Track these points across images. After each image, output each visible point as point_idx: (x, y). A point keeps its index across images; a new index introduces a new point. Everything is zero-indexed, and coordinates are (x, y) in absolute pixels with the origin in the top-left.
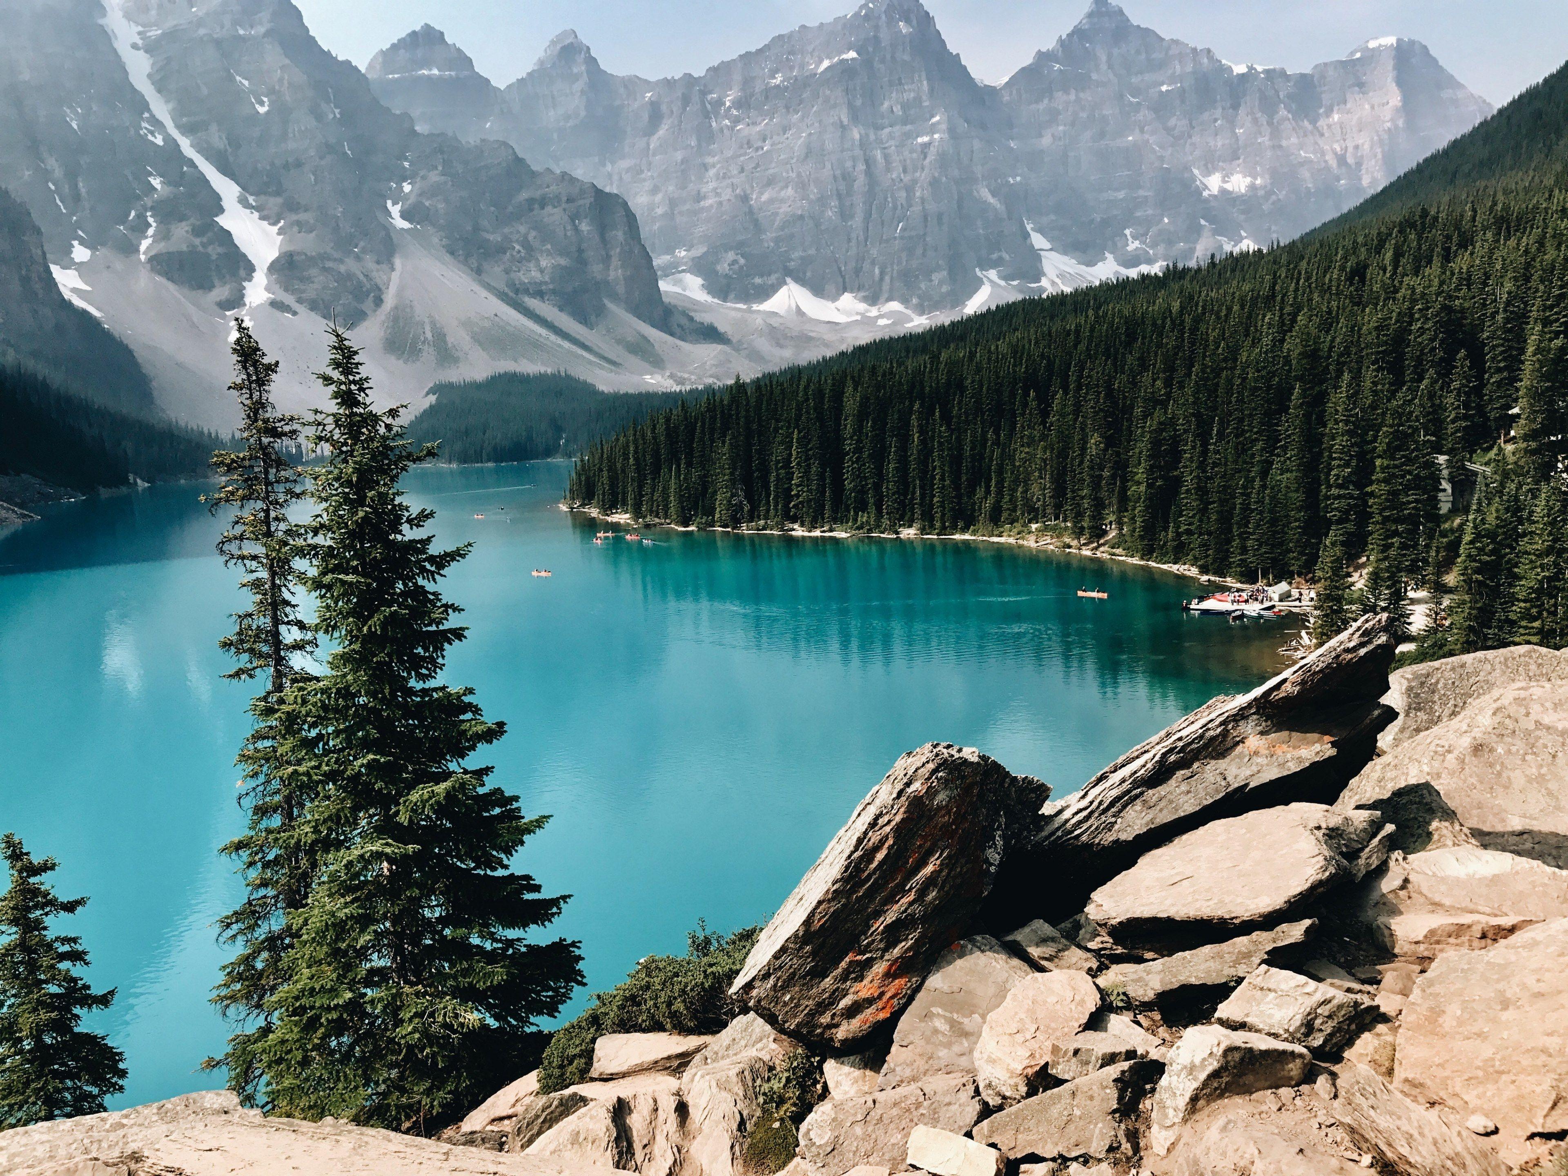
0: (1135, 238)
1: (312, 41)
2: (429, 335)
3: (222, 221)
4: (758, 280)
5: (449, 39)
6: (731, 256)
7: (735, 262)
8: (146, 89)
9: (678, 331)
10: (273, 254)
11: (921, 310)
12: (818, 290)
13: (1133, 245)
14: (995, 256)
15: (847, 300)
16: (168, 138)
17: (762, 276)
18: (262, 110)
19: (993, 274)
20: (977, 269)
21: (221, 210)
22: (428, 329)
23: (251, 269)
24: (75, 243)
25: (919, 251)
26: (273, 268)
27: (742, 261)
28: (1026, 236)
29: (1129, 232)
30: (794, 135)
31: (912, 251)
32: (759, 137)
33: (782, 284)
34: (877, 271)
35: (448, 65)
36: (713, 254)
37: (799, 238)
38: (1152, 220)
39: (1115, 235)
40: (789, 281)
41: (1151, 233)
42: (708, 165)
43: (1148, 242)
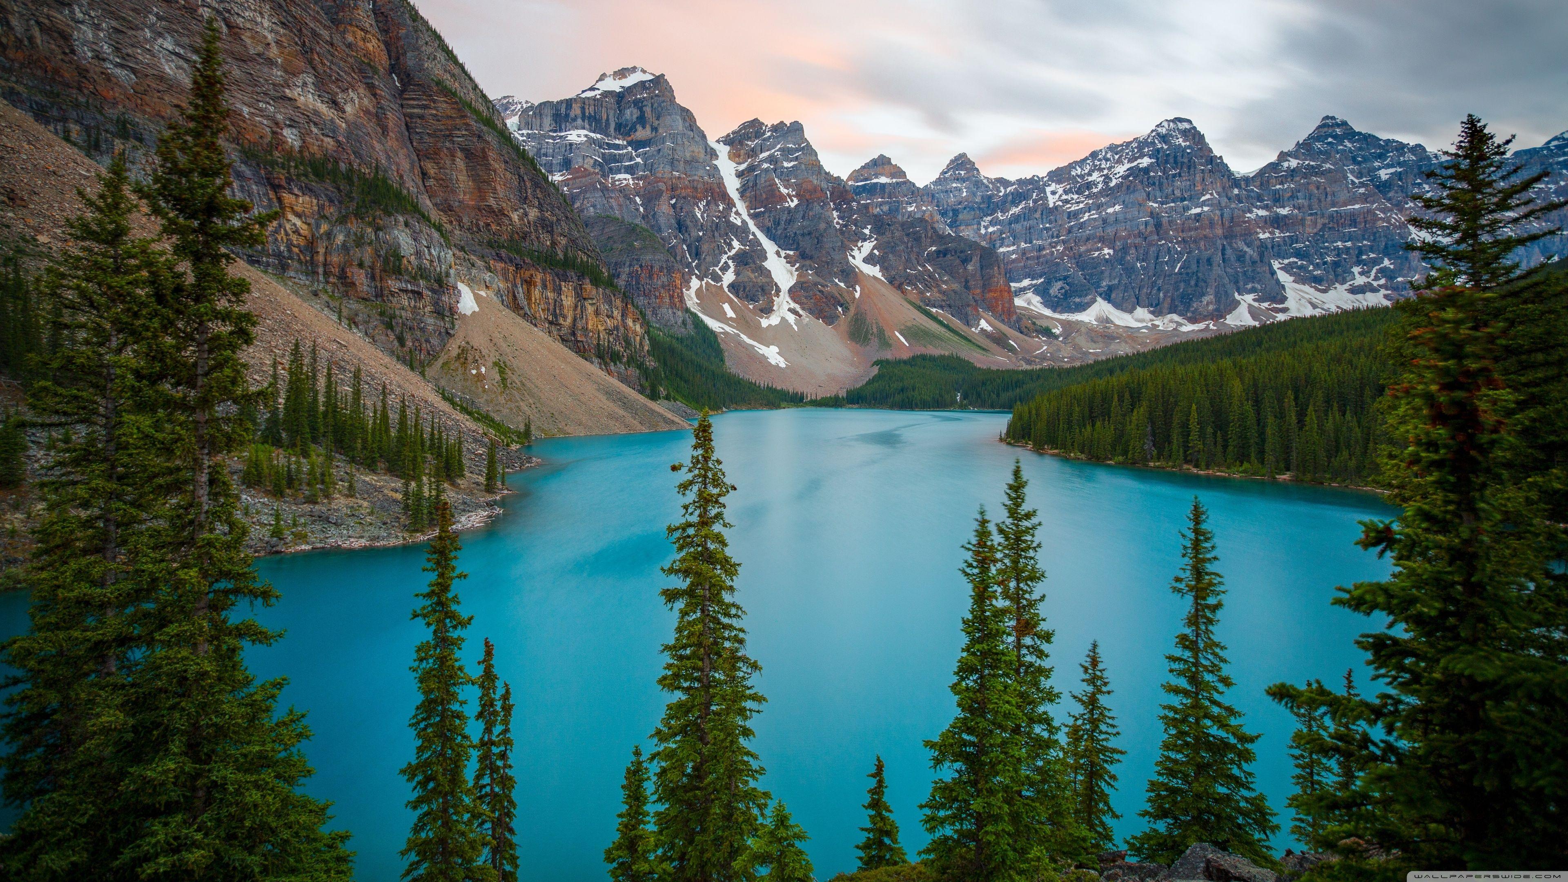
0: (1361, 274)
1: (820, 167)
2: (875, 330)
3: (766, 264)
4: (1077, 300)
5: (893, 162)
6: (1059, 284)
7: (1062, 288)
8: (734, 195)
9: (1025, 330)
10: (792, 282)
11: (1193, 320)
12: (1118, 306)
13: (1360, 280)
14: (1249, 286)
15: (1141, 312)
16: (743, 222)
17: (1080, 297)
18: (793, 205)
19: (1249, 298)
20: (1236, 294)
21: (766, 258)
22: (874, 326)
23: (778, 290)
24: (694, 277)
25: (1193, 283)
26: (790, 291)
27: (1068, 288)
28: (1273, 273)
29: (1356, 270)
30: (1105, 210)
31: (1187, 282)
32: (1082, 211)
33: (1094, 301)
34: (1161, 295)
35: (892, 176)
36: (1049, 282)
37: (1107, 274)
38: (1375, 262)
39: (1344, 272)
40: (1099, 299)
41: (1374, 271)
42: (1047, 229)
43: (1372, 277)
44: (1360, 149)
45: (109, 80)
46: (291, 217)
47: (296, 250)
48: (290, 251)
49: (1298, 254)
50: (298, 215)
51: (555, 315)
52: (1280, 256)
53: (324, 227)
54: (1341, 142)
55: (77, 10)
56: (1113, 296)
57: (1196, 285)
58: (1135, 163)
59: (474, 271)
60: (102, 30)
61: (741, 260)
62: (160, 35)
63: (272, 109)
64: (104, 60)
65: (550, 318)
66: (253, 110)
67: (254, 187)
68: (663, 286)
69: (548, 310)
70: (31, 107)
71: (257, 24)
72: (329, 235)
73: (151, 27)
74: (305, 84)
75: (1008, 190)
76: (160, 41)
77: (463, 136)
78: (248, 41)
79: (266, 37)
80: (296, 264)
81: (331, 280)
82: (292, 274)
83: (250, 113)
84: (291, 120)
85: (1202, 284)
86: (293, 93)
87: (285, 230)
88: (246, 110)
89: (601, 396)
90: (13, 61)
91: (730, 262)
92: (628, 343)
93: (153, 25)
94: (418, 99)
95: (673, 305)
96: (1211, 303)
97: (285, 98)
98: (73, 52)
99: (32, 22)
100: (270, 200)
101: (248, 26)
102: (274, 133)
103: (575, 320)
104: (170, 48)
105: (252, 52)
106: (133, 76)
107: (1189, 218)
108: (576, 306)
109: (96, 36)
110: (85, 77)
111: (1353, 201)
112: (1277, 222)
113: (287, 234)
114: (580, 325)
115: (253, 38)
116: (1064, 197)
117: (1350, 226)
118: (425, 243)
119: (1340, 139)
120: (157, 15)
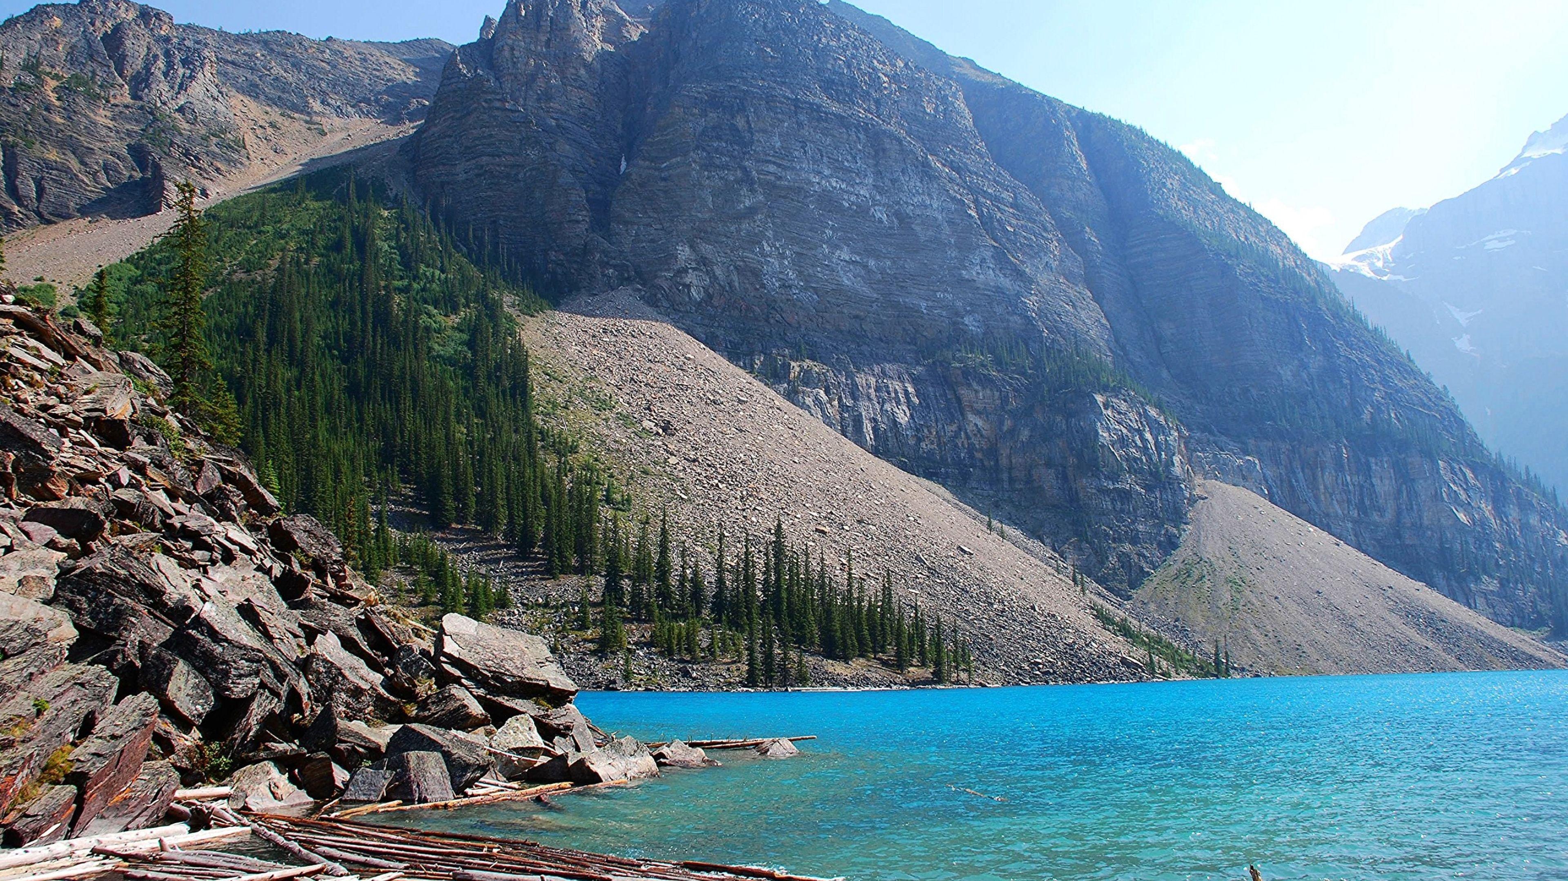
45: (794, 305)
46: (971, 417)
47: (979, 455)
48: (972, 457)
50: (978, 413)
51: (1361, 507)
53: (1008, 424)
55: (765, 245)
59: (1222, 456)
60: (786, 258)
62: (837, 247)
63: (950, 297)
64: (790, 287)
65: (1355, 514)
66: (930, 304)
67: (930, 389)
69: (1349, 502)
70: (726, 347)
71: (926, 207)
72: (1013, 432)
73: (828, 242)
74: (983, 260)
76: (838, 253)
78: (918, 229)
79: (936, 219)
80: (978, 472)
81: (1018, 486)
82: (974, 484)
83: (927, 308)
84: (971, 305)
86: (972, 273)
87: (966, 433)
88: (923, 304)
89: (1394, 619)
90: (716, 307)
93: (831, 238)
97: (962, 281)
98: (763, 286)
99: (732, 268)
100: (947, 401)
101: (918, 212)
102: (954, 323)
103: (1399, 513)
104: (847, 258)
105: (923, 239)
106: (815, 297)
108: (1399, 491)
109: (781, 264)
110: (773, 308)
113: (968, 437)
114: (1407, 520)
115: (923, 223)
120: (832, 228)
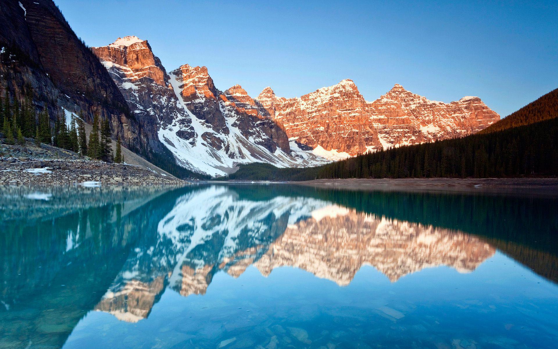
1: (214, 87)
2: (237, 153)
3: (192, 124)
5: (242, 88)
6: (304, 139)
7: (305, 141)
8: (178, 95)
10: (203, 132)
12: (325, 148)
13: (405, 143)
14: (370, 143)
15: (334, 151)
16: (182, 107)
17: (312, 145)
18: (203, 101)
19: (370, 148)
20: (366, 146)
21: (192, 122)
23: (197, 135)
24: (161, 128)
25: (351, 141)
26: (202, 136)
27: (307, 141)
28: (378, 139)
29: (404, 139)
30: (321, 112)
31: (349, 140)
32: (313, 112)
33: (317, 146)
34: (341, 145)
35: (242, 93)
36: (300, 139)
37: (321, 136)
38: (409, 137)
39: (400, 140)
40: (318, 145)
41: (409, 140)
42: (300, 118)
43: (409, 142)
44: (406, 97)
49: (386, 133)
52: (381, 133)
54: (400, 94)
56: (324, 145)
57: (353, 142)
58: (333, 95)
59: (69, 103)
61: (182, 122)
68: (149, 130)
75: (286, 102)
77: (60, 38)
85: (354, 141)
91: (177, 123)
92: (141, 146)
94: (35, 16)
95: (153, 139)
96: (358, 149)
107: (351, 117)
108: (119, 126)
111: (404, 115)
112: (380, 121)
114: (120, 135)
116: (307, 106)
117: (402, 124)
118: (44, 83)
119: (400, 93)
